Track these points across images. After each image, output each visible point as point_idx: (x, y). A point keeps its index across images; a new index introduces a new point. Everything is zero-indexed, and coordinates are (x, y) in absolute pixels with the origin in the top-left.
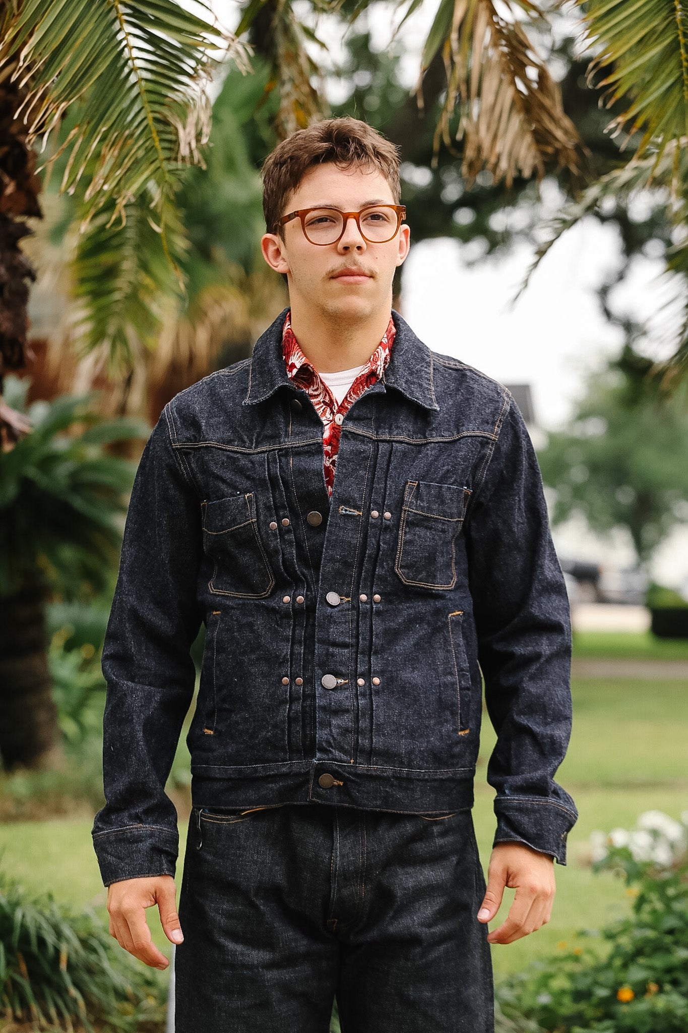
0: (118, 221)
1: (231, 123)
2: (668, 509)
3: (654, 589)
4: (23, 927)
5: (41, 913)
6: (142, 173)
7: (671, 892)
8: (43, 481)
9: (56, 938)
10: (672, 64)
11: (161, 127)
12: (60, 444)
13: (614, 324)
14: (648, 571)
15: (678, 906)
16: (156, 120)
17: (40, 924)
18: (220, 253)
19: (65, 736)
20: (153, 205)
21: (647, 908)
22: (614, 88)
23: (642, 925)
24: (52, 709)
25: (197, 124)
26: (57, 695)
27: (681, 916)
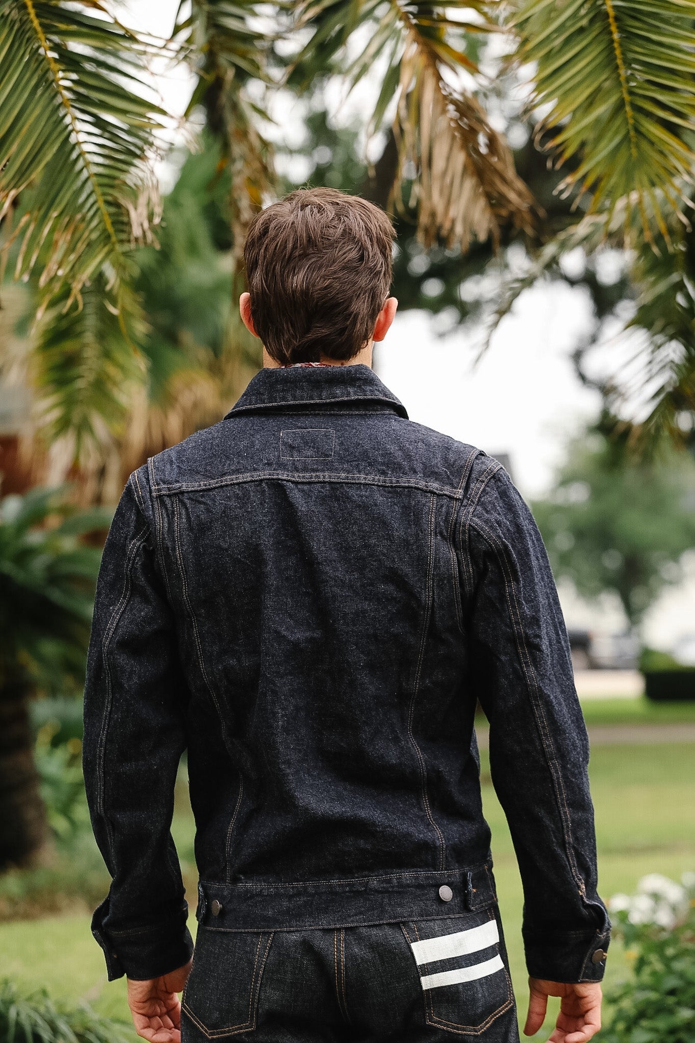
0: (75, 306)
1: (191, 207)
2: (655, 572)
3: (646, 653)
4: (18, 1025)
5: (36, 1010)
6: (96, 256)
7: (670, 951)
8: (18, 575)
9: (53, 1035)
10: (618, 121)
11: (112, 210)
12: (35, 538)
13: (589, 387)
14: (639, 635)
15: (678, 966)
16: (108, 203)
17: (36, 1021)
18: (188, 337)
19: (55, 834)
20: (108, 288)
21: (647, 970)
22: (561, 149)
23: (643, 987)
24: (39, 805)
25: (148, 204)
26: (46, 793)
27: (681, 975)
